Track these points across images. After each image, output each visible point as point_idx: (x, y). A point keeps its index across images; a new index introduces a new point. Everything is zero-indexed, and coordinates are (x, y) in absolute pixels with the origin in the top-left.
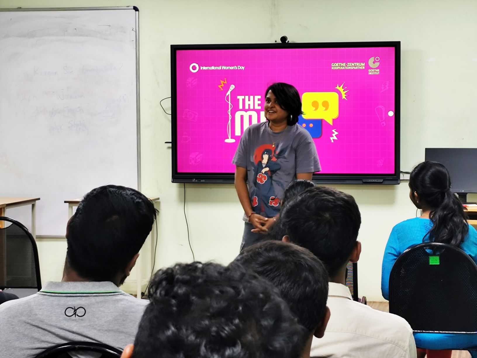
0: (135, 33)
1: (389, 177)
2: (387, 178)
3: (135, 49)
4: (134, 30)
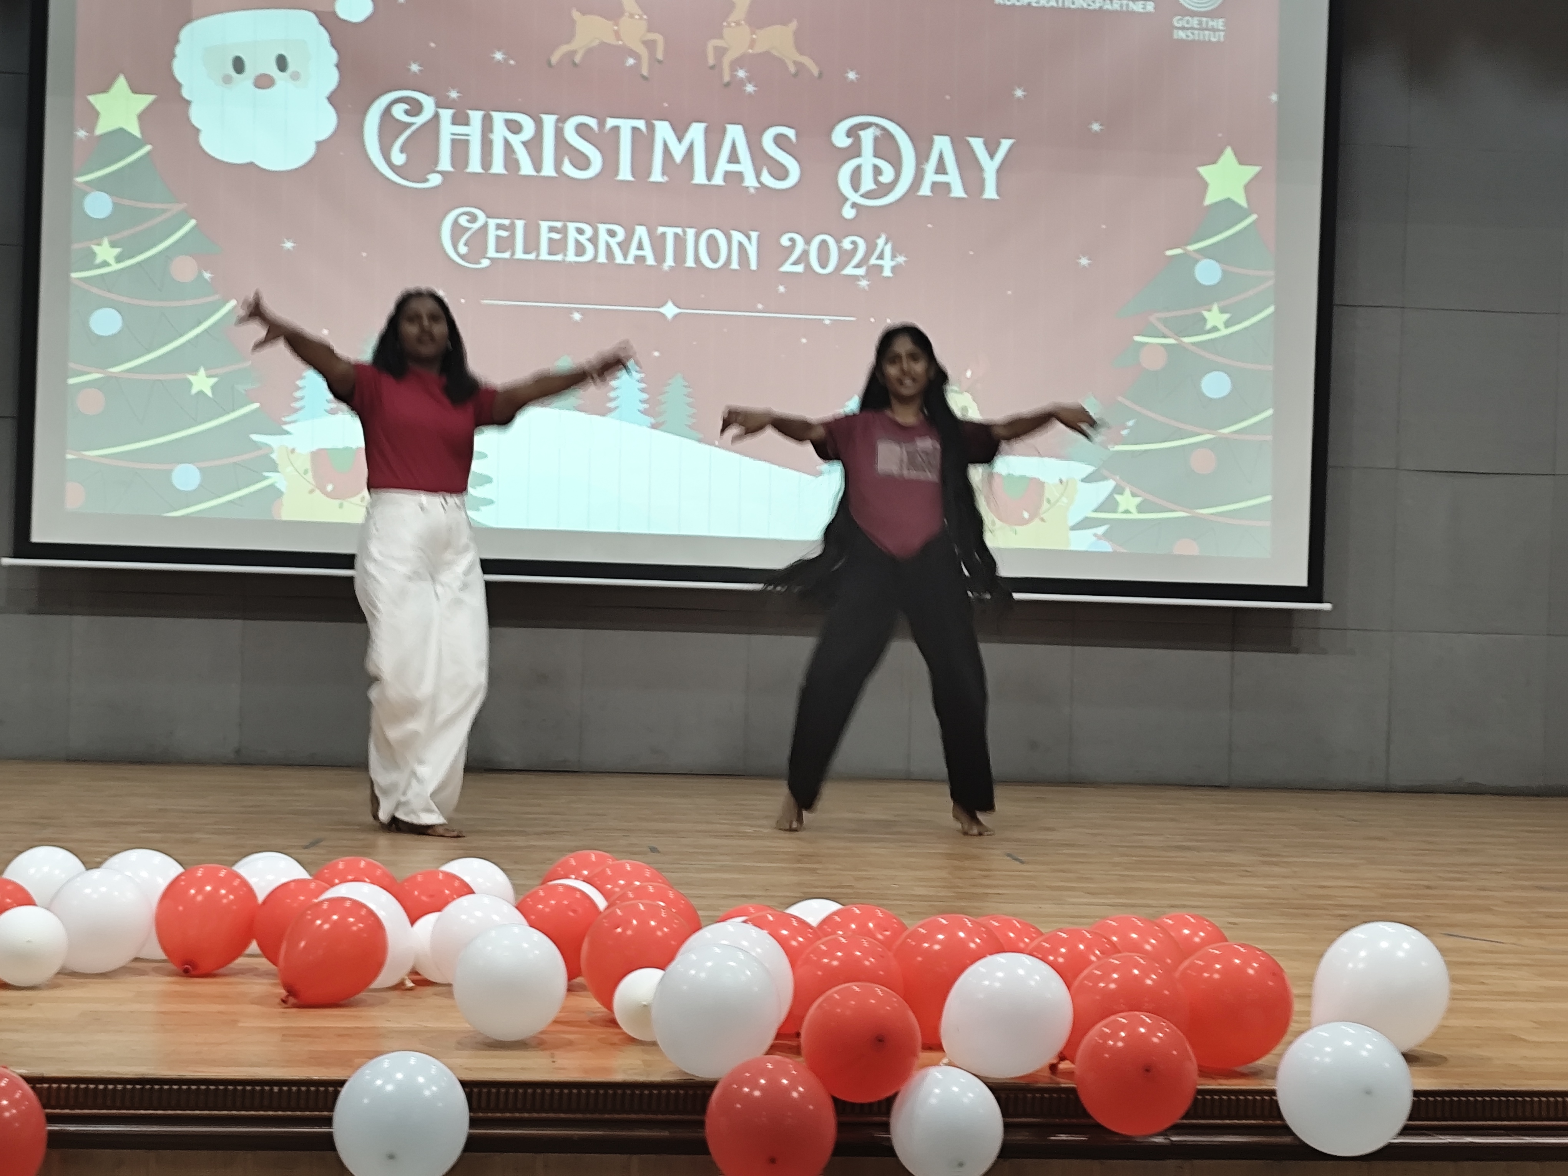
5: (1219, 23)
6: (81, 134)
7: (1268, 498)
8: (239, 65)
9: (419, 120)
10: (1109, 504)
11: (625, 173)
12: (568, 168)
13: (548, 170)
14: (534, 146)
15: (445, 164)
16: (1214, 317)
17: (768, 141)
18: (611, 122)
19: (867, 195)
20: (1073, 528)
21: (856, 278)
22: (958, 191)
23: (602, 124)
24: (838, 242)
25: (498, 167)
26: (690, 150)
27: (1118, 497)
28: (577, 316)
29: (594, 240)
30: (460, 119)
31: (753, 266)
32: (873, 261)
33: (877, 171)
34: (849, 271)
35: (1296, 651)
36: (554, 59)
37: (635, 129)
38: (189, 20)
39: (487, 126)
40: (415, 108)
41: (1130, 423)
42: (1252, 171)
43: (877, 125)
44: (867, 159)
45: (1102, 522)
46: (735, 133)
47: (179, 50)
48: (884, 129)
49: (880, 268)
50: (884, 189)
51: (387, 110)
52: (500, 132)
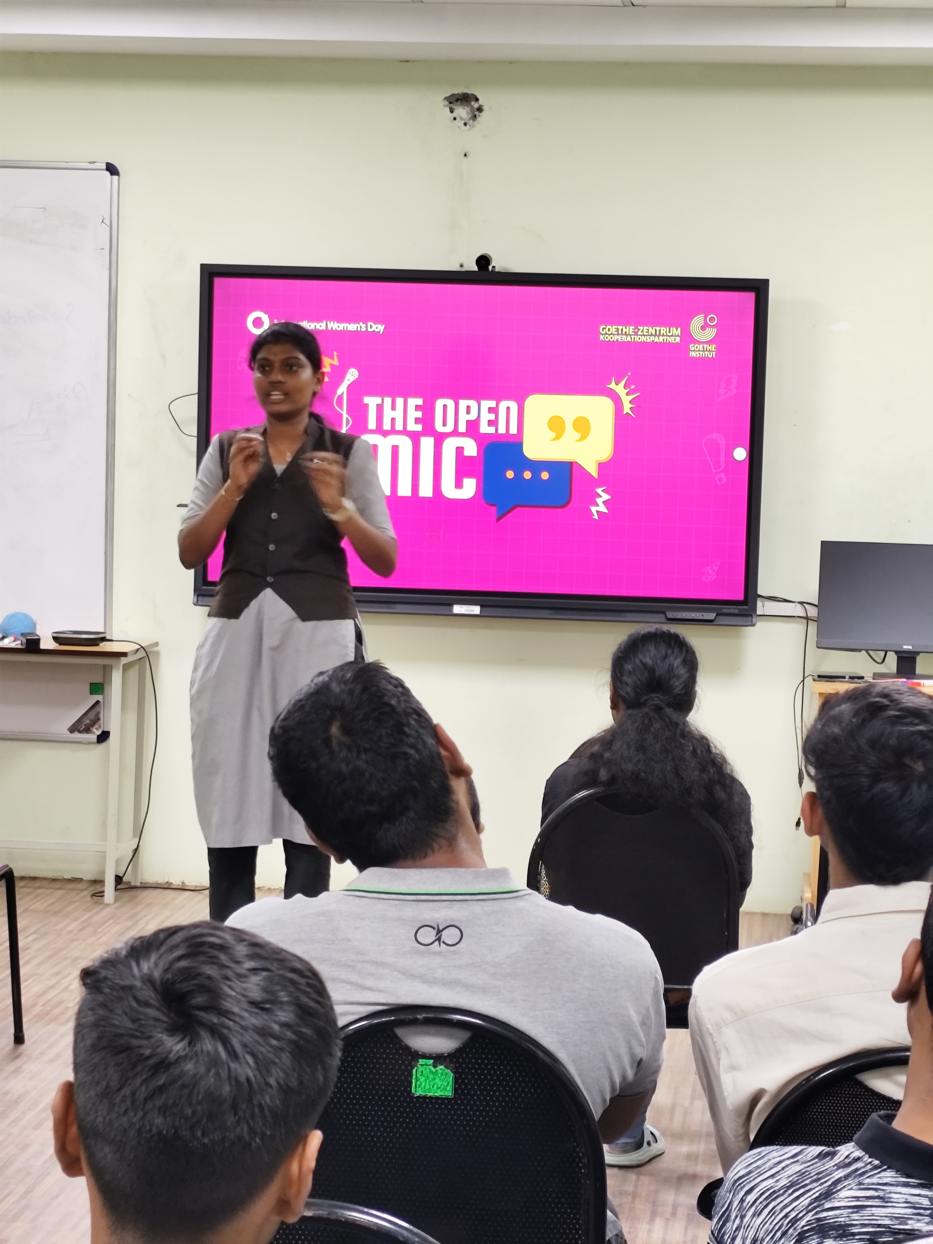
0: (108, 229)
1: (729, 609)
2: (726, 611)
3: (108, 271)
4: (107, 221)
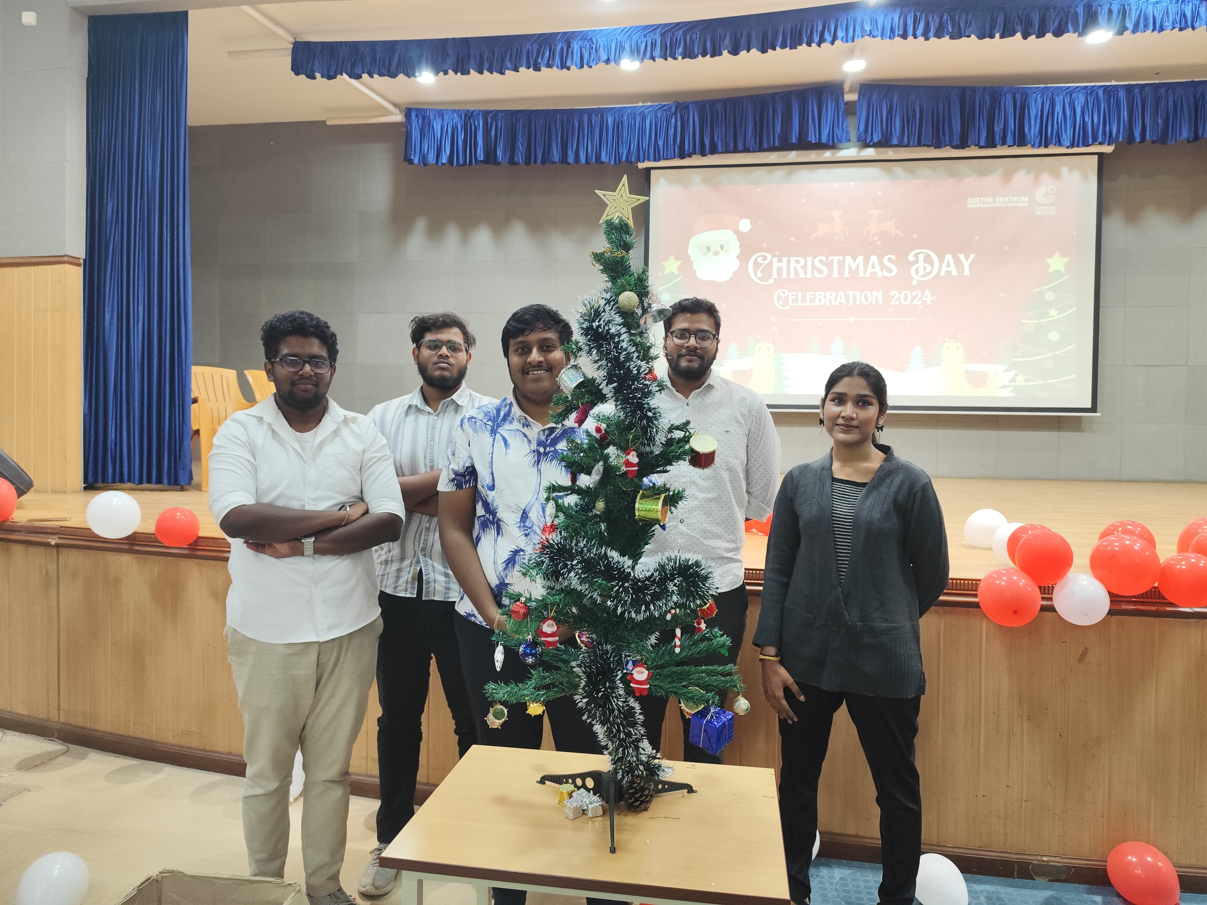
5: (1053, 208)
6: (660, 274)
7: (1075, 376)
8: (708, 249)
9: (766, 262)
10: (1013, 380)
11: (835, 274)
12: (816, 274)
13: (809, 275)
14: (804, 268)
15: (775, 275)
16: (1053, 312)
17: (885, 260)
18: (830, 258)
19: (922, 276)
20: (1000, 388)
21: (918, 305)
22: (955, 273)
23: (827, 259)
24: (911, 293)
25: (792, 275)
26: (858, 266)
27: (1016, 377)
28: (819, 323)
29: (825, 297)
30: (780, 260)
31: (881, 302)
32: (924, 299)
33: (925, 268)
34: (915, 302)
35: (1083, 432)
36: (811, 238)
37: (839, 260)
38: (692, 235)
39: (789, 262)
40: (765, 258)
41: (1021, 351)
42: (1066, 260)
43: (925, 252)
44: (921, 264)
45: (1010, 386)
46: (874, 259)
47: (689, 245)
48: (927, 253)
49: (926, 301)
50: (927, 274)
51: (756, 260)
52: (793, 264)
